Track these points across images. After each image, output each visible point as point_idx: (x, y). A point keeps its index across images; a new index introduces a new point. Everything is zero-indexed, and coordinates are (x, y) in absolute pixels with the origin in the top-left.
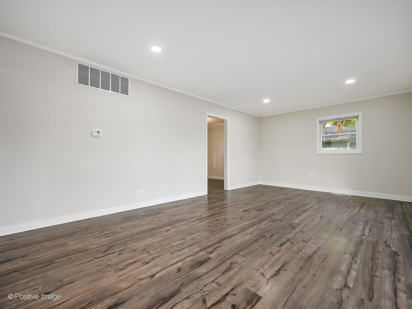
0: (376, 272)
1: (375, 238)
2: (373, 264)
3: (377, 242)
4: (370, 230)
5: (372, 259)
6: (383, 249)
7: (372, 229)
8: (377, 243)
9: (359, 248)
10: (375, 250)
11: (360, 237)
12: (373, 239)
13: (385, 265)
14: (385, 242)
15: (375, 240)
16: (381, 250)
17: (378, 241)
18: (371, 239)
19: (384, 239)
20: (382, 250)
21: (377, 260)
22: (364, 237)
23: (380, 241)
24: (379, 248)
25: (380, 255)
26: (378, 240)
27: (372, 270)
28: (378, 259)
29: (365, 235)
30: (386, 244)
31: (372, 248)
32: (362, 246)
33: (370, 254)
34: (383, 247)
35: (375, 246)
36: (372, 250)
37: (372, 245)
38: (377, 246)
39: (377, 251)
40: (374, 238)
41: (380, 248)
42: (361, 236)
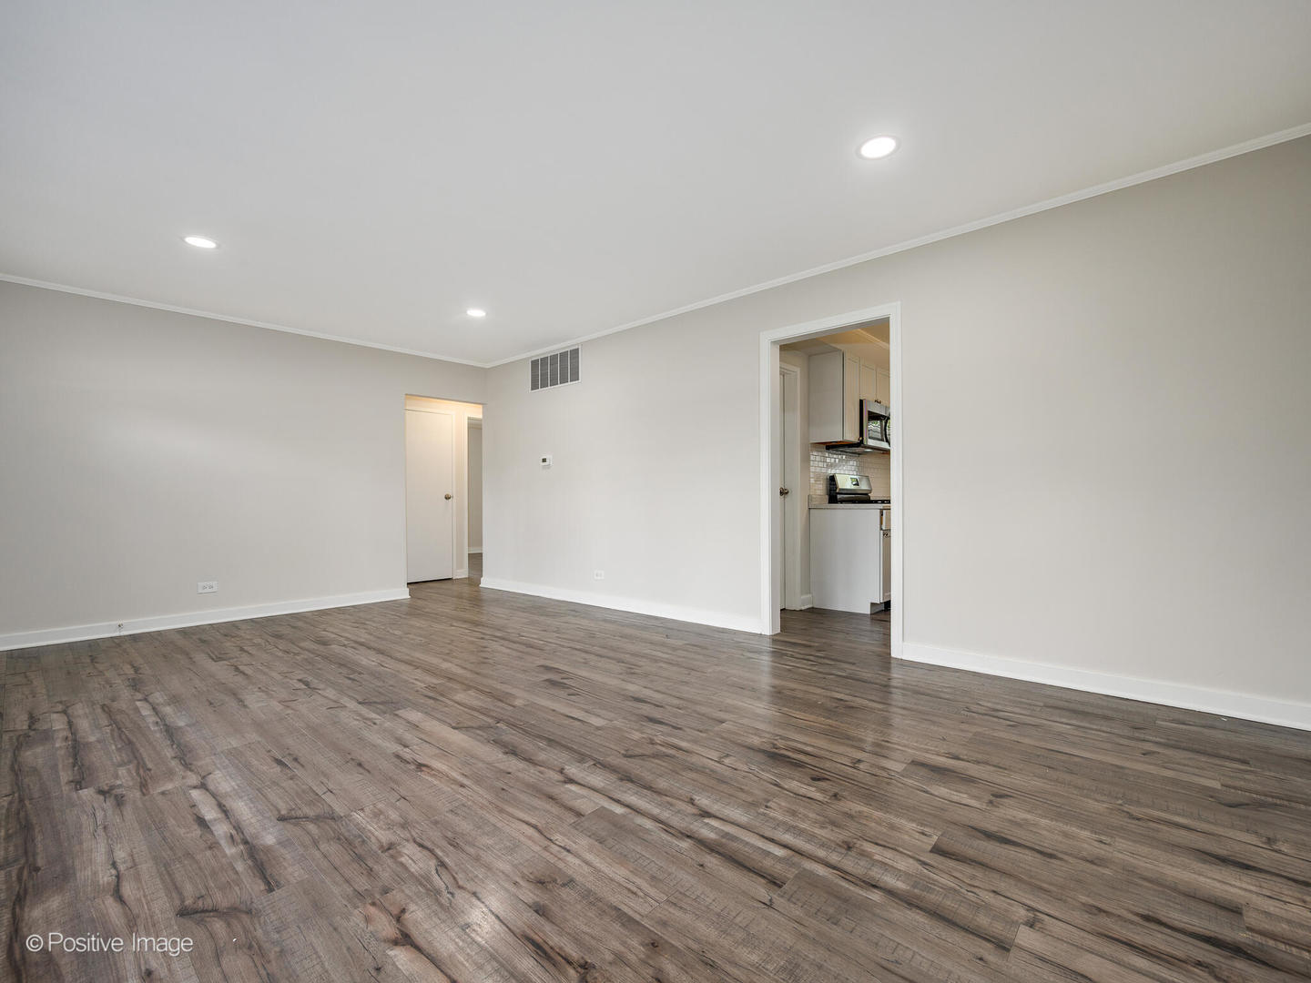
0: (112, 730)
1: (160, 797)
2: (123, 737)
3: (143, 786)
4: (201, 822)
5: (130, 743)
6: (117, 777)
7: (199, 832)
8: (141, 783)
9: (174, 746)
10: (135, 762)
11: (203, 774)
12: (163, 789)
13: (99, 747)
14: (120, 802)
15: (156, 790)
16: (122, 771)
17: (144, 790)
18: (169, 786)
19: (128, 810)
20: (120, 773)
21: (119, 746)
22: (193, 779)
23: (138, 794)
24: (129, 771)
25: (117, 758)
26: (144, 794)
27: (119, 729)
28: (118, 750)
29: (195, 787)
30: (116, 796)
31: (147, 763)
32: (174, 755)
33: (142, 750)
34: (119, 782)
35: (141, 771)
36: (142, 759)
37: (150, 770)
38: (138, 774)
39: (130, 762)
40: (163, 793)
41: (126, 774)
42: (204, 777)
